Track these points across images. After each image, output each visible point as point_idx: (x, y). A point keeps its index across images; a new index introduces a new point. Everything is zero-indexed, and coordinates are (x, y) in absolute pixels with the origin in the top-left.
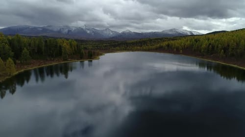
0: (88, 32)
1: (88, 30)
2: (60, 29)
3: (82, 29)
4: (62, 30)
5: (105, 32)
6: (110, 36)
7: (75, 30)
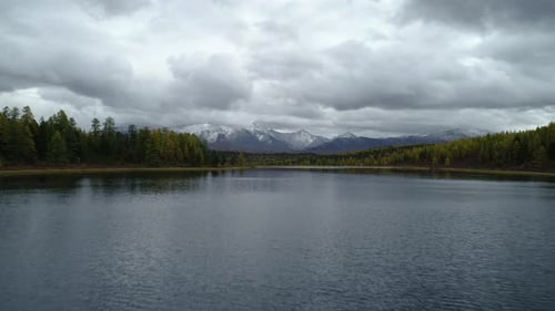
0: (261, 138)
1: (261, 133)
2: (203, 132)
3: (248, 132)
4: (206, 134)
5: (297, 138)
6: (307, 145)
7: (232, 135)
